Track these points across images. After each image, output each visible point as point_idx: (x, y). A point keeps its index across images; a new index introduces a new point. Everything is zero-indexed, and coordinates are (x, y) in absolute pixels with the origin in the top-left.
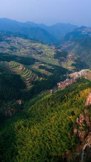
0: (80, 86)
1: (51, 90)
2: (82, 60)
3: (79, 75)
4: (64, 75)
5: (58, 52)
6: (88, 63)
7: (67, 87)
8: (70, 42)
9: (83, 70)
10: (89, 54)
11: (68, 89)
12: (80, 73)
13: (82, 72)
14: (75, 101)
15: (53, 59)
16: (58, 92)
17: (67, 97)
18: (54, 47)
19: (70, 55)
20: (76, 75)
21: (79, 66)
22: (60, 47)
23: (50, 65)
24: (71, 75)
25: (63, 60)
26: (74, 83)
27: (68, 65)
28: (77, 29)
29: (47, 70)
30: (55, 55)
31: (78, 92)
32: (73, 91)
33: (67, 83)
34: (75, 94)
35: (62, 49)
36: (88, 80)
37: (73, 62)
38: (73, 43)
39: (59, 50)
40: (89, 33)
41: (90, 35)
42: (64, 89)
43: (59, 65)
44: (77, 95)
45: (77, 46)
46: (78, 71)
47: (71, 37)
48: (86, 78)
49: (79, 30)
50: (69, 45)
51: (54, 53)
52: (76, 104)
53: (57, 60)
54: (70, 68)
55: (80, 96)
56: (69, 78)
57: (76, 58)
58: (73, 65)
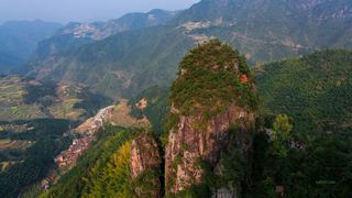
0: (106, 144)
1: (45, 182)
2: (94, 91)
3: (97, 123)
4: (65, 135)
5: (32, 86)
6: (108, 93)
7: (80, 158)
8: (53, 58)
9: (102, 111)
10: (102, 74)
11: (85, 162)
12: (97, 118)
13: (102, 115)
14: (108, 179)
15: (25, 106)
16: (65, 179)
17: (90, 179)
18: (16, 79)
19: (63, 87)
20: (91, 125)
21: (91, 103)
22: (33, 74)
23: (19, 122)
24: (81, 128)
25: (50, 103)
26: (94, 143)
27: (66, 109)
28: (61, 30)
29: (14, 137)
30: (24, 96)
31: (108, 160)
32: (98, 162)
33: (77, 148)
34: (103, 165)
35: (40, 77)
36: (119, 127)
37: (75, 100)
38: (62, 60)
39: (31, 82)
40: (91, 34)
41: (92, 37)
42: (74, 165)
43: (44, 116)
44: (109, 165)
45: (73, 65)
46: (93, 115)
47: (53, 47)
48: (113, 124)
49: (67, 32)
50: (55, 66)
51: (20, 92)
52: (113, 185)
53: (35, 106)
54: (73, 115)
55: (115, 166)
56: (79, 136)
57: (78, 90)
58: (76, 106)
